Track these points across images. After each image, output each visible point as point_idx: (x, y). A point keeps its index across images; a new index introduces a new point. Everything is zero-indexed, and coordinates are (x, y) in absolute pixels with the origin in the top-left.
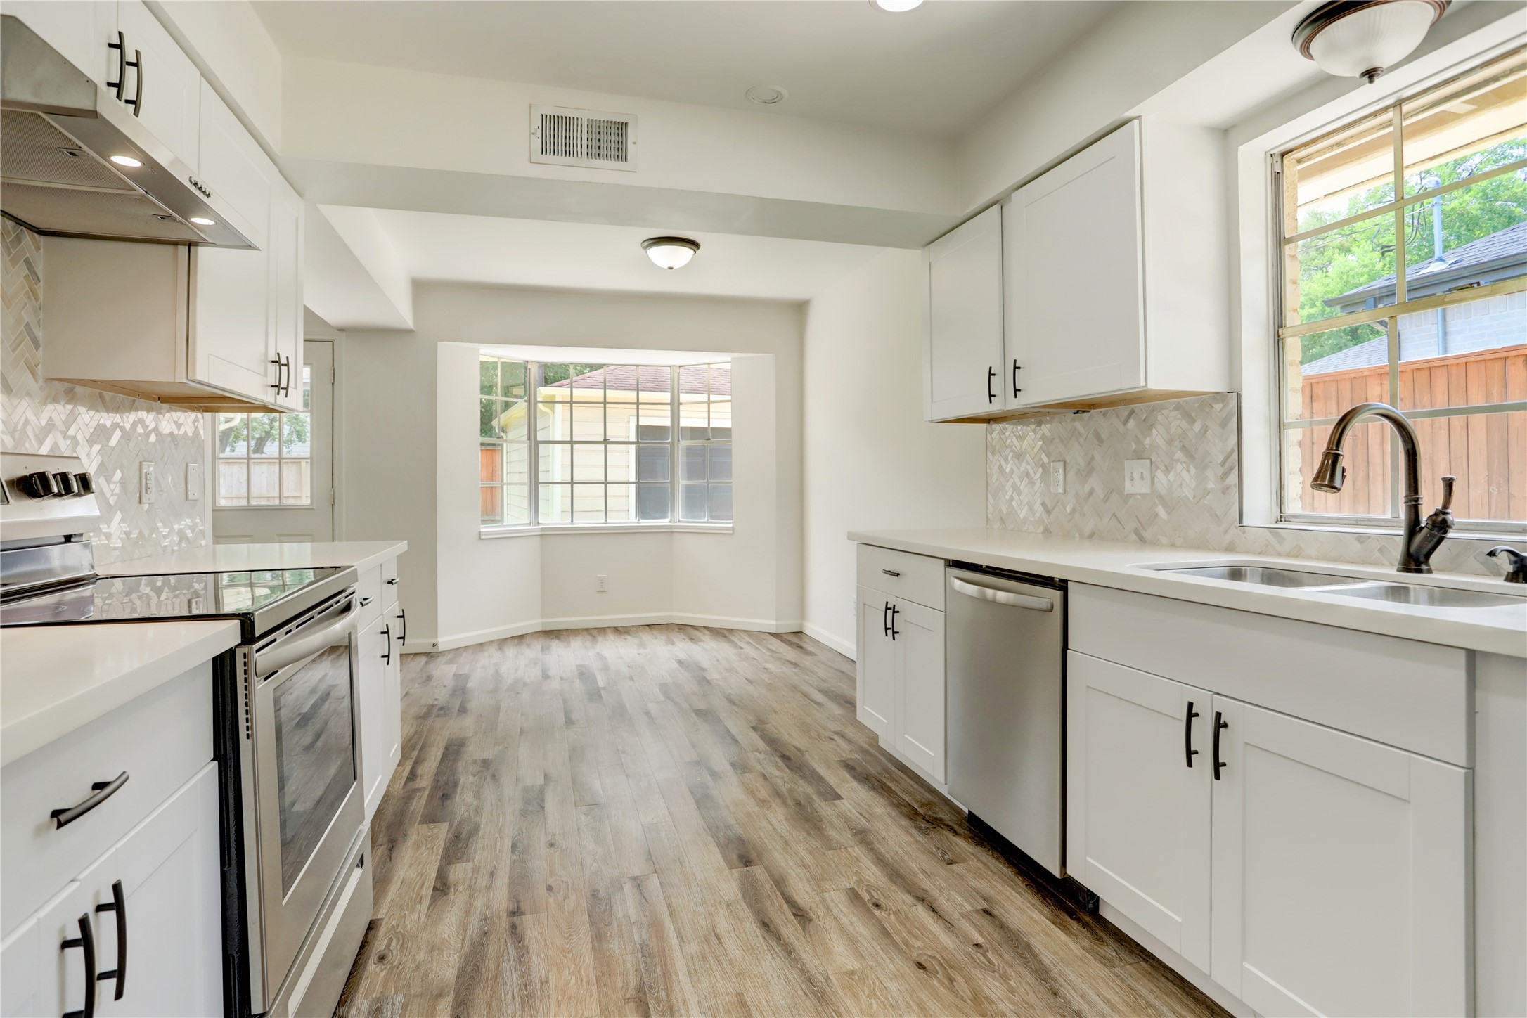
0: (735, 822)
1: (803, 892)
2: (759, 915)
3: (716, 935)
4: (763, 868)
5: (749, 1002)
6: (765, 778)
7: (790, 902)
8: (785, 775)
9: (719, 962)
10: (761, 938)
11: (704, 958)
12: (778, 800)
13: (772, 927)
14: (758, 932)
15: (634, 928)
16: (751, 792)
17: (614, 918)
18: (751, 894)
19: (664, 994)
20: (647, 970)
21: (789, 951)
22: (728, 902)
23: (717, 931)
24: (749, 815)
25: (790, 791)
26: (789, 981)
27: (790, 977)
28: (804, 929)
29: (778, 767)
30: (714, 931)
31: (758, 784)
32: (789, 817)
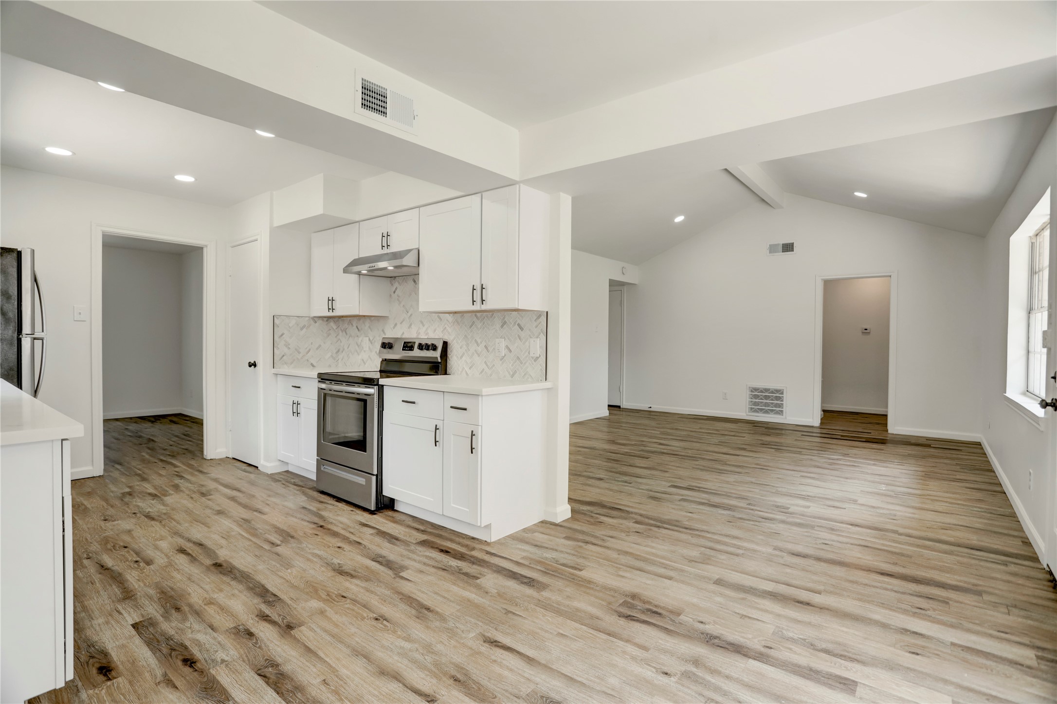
0: (230, 583)
6: (212, 628)
8: (190, 636)
12: (197, 607)
16: (223, 609)
24: (221, 590)
25: (185, 619)
29: (198, 644)
31: (219, 619)
32: (187, 596)
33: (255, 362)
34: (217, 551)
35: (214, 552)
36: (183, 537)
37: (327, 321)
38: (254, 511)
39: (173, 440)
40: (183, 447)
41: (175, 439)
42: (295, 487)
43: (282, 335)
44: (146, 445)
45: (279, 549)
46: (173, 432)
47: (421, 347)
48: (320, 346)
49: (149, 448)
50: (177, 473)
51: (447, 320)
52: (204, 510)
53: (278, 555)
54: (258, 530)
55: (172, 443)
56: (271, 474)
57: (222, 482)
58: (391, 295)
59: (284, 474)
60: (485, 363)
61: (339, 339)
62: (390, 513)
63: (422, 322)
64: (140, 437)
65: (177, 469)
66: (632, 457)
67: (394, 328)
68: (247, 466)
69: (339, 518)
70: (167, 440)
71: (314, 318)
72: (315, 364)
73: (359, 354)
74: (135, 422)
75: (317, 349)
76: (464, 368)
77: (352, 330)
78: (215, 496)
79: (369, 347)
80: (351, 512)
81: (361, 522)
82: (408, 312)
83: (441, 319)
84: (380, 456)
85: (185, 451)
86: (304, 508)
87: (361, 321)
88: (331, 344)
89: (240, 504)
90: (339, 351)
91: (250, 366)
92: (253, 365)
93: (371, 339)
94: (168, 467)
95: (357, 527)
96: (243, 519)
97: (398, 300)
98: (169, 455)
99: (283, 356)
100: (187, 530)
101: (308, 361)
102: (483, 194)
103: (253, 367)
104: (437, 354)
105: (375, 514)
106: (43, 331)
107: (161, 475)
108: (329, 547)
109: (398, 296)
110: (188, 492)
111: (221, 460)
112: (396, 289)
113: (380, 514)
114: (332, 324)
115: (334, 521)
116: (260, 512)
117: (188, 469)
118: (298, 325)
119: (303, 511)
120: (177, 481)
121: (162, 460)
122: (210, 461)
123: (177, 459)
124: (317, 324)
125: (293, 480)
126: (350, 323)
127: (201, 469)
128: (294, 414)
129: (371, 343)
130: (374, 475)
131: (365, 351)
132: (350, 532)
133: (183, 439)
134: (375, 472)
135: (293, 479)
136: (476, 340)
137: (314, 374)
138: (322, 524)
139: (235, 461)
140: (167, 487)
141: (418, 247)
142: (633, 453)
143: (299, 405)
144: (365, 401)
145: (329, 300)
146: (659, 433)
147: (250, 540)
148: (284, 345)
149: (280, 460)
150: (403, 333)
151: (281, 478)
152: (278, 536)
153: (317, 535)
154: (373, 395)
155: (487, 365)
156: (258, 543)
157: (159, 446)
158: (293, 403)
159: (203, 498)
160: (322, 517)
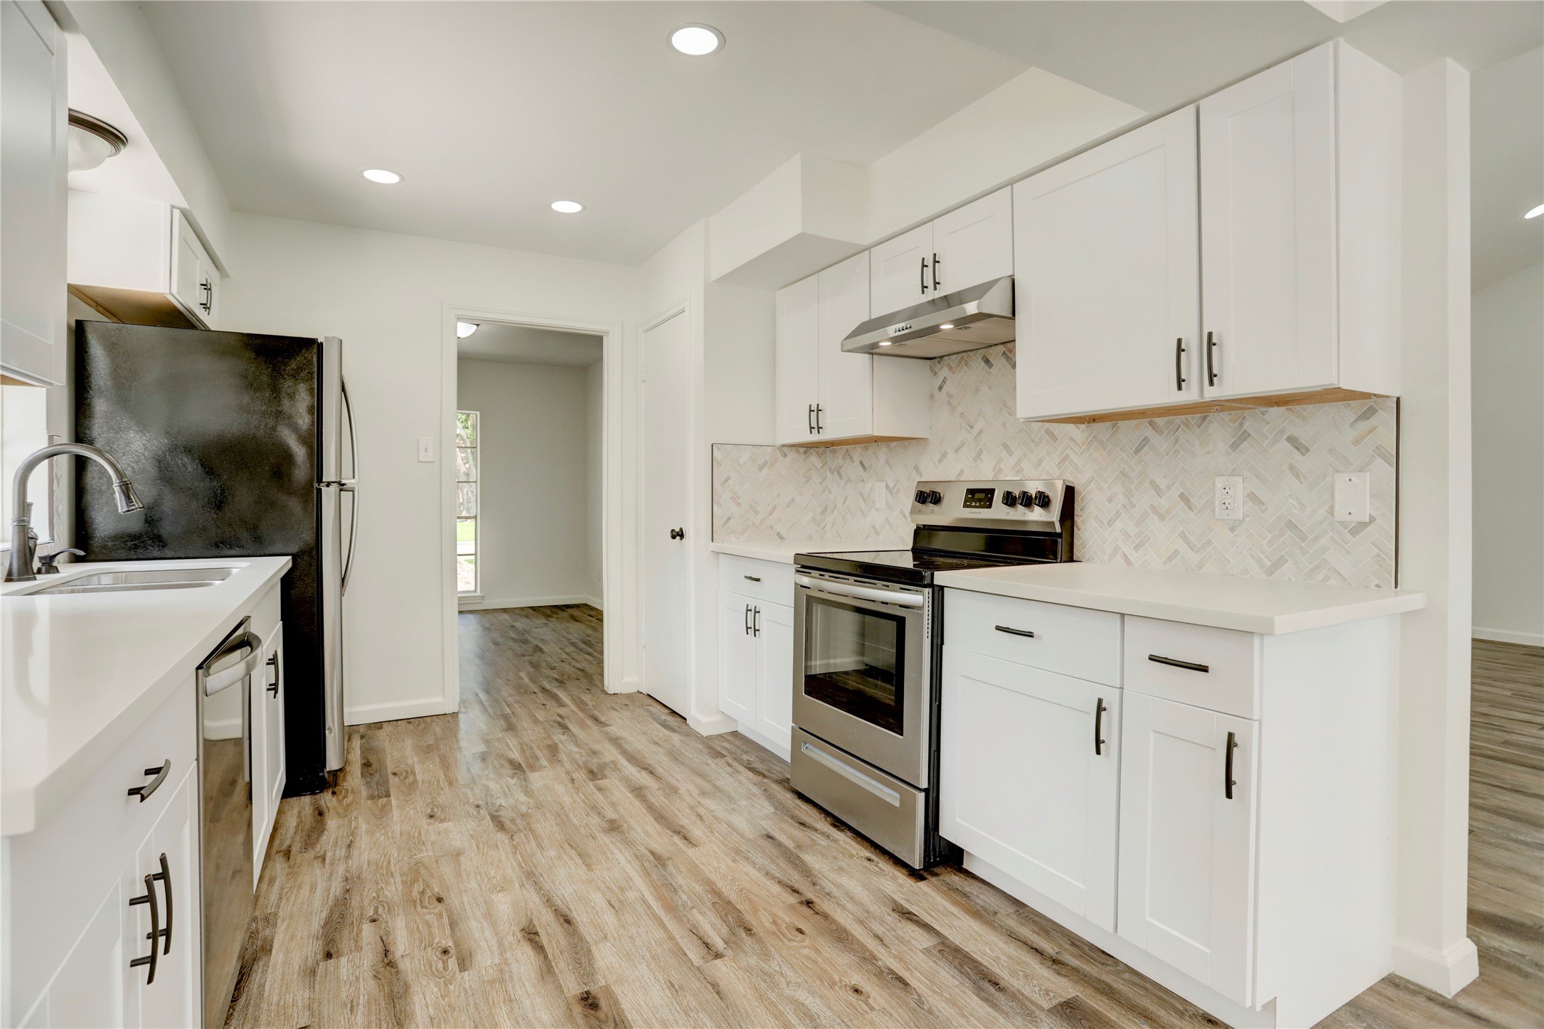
1: (524, 961)
2: (574, 930)
3: (613, 907)
4: (566, 990)
5: (584, 867)
7: (539, 948)
9: (608, 888)
10: (573, 910)
11: (622, 889)
13: (562, 920)
14: (575, 914)
15: (690, 904)
17: (713, 910)
18: (581, 955)
19: (645, 864)
20: (664, 876)
21: (549, 902)
22: (607, 941)
23: (613, 911)
26: (552, 882)
27: (551, 884)
28: (531, 921)
30: (617, 911)
33: (681, 529)
34: (594, 948)
35: (589, 951)
36: (541, 889)
37: (805, 453)
38: (675, 832)
39: (567, 650)
40: (578, 665)
41: (570, 649)
42: (750, 774)
43: (727, 480)
44: (529, 658)
45: (722, 970)
46: (570, 636)
47: (1010, 500)
48: (793, 500)
49: (532, 664)
50: (560, 720)
51: (1071, 439)
52: (588, 815)
53: (718, 993)
54: (680, 893)
55: (564, 656)
56: (707, 737)
57: (627, 747)
58: (932, 396)
59: (729, 738)
60: (1183, 535)
61: (827, 487)
62: (956, 879)
63: (1005, 446)
64: (526, 642)
65: (562, 711)
66: (1498, 763)
67: (940, 461)
68: (669, 714)
69: (844, 880)
70: (559, 651)
71: (783, 448)
72: (784, 534)
73: (865, 516)
74: (527, 617)
75: (788, 505)
76: (1117, 549)
77: (852, 469)
78: (611, 782)
79: (886, 500)
80: (867, 864)
81: (895, 902)
82: (972, 427)
83: (1054, 438)
84: (934, 748)
85: (580, 673)
86: (770, 837)
87: (871, 450)
88: (813, 495)
89: (650, 807)
90: (825, 509)
91: (674, 537)
92: (678, 534)
93: (891, 485)
94: (551, 704)
95: (889, 919)
96: (652, 853)
97: (949, 403)
98: (556, 679)
99: (729, 519)
100: (550, 868)
101: (771, 527)
102: (1203, 103)
103: (678, 538)
104: (1052, 515)
105: (922, 878)
106: (354, 477)
107: (536, 721)
108: (832, 984)
109: (949, 395)
110: (568, 766)
111: (629, 696)
112: (944, 381)
113: (933, 879)
114: (814, 459)
115: (835, 891)
116: (685, 838)
117: (578, 712)
118: (754, 461)
119: (767, 844)
120: (559, 737)
121: (544, 690)
122: (613, 697)
123: (566, 690)
124: (788, 459)
125: (745, 757)
126: (847, 455)
127: (596, 713)
128: (749, 630)
129: (891, 493)
130: (920, 790)
131: (877, 510)
132: (877, 937)
133: (581, 650)
134: (924, 784)
135: (746, 753)
136: (1152, 482)
137: (788, 555)
138: (810, 895)
139: (650, 701)
140: (540, 749)
141: (1011, 273)
142: (1487, 748)
143: (757, 614)
144: (901, 622)
145: (811, 411)
146: (1508, 693)
147: (662, 924)
148: (731, 498)
149: (723, 713)
150: (962, 472)
151: (726, 748)
152: (718, 922)
153: (800, 931)
154: (921, 608)
155: (1188, 542)
156: (677, 936)
157: (547, 662)
158: (748, 610)
159: (591, 784)
160: (806, 872)
